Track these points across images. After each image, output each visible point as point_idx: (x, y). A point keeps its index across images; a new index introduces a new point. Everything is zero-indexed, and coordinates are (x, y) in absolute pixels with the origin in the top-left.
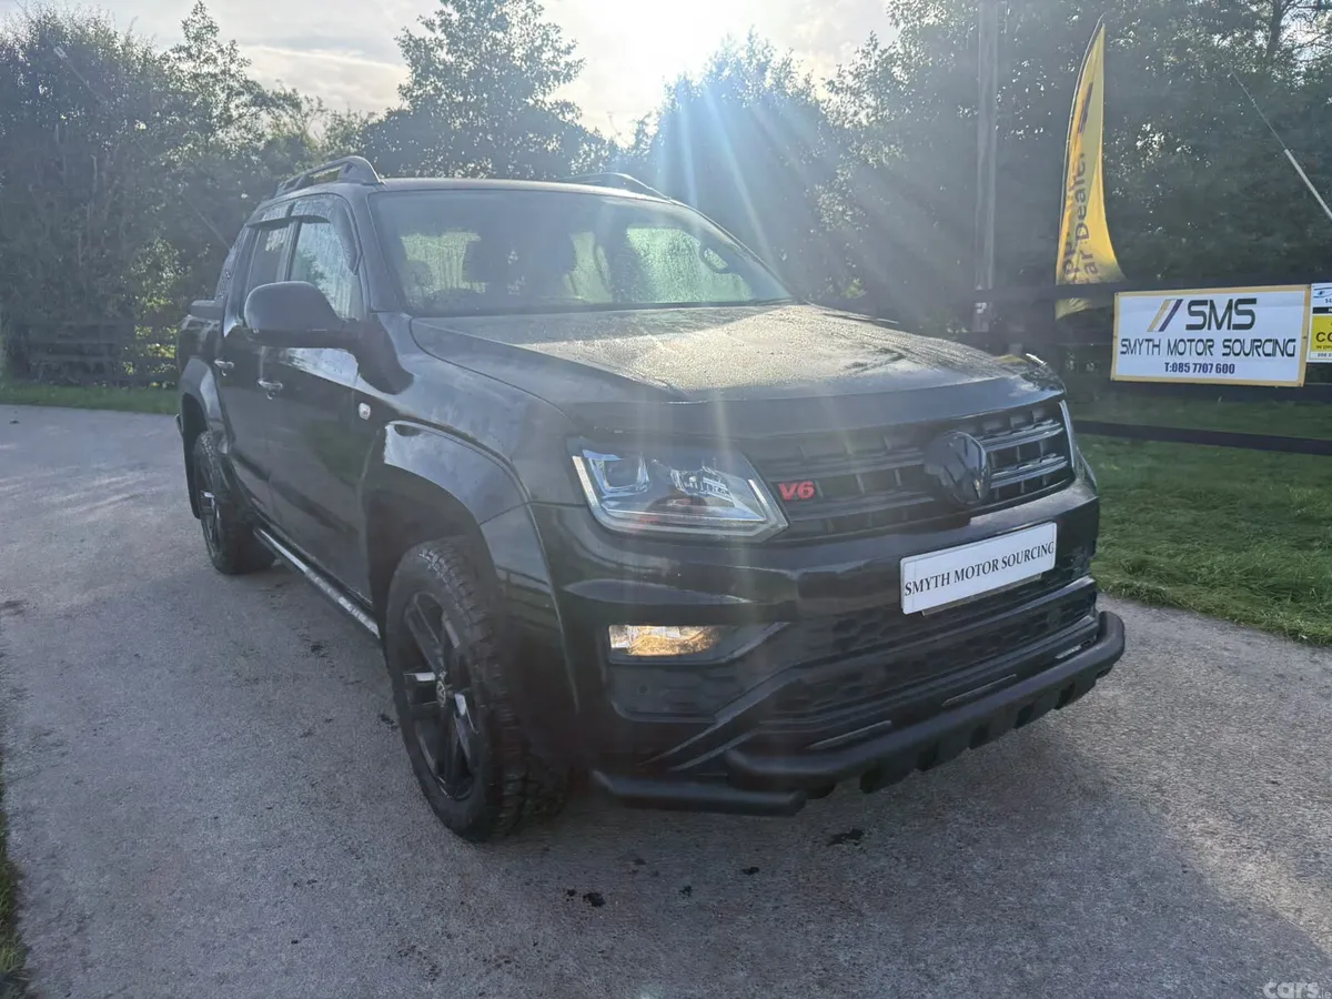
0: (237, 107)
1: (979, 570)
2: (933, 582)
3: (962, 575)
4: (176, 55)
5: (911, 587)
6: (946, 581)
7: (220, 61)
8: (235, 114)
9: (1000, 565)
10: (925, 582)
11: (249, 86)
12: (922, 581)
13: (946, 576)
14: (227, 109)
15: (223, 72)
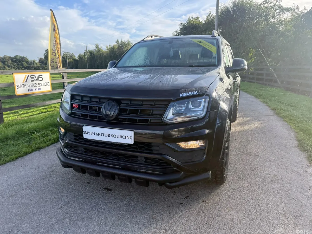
0: (277, 13)
1: (103, 135)
2: (90, 133)
3: (98, 134)
4: (263, 3)
5: (85, 132)
6: (94, 134)
7: (274, 2)
8: (276, 15)
9: (111, 136)
10: (88, 132)
11: (280, 7)
12: (87, 132)
13: (94, 133)
14: (274, 14)
15: (275, 5)
